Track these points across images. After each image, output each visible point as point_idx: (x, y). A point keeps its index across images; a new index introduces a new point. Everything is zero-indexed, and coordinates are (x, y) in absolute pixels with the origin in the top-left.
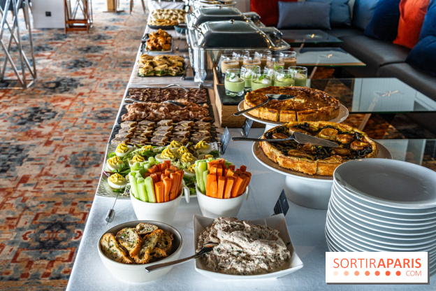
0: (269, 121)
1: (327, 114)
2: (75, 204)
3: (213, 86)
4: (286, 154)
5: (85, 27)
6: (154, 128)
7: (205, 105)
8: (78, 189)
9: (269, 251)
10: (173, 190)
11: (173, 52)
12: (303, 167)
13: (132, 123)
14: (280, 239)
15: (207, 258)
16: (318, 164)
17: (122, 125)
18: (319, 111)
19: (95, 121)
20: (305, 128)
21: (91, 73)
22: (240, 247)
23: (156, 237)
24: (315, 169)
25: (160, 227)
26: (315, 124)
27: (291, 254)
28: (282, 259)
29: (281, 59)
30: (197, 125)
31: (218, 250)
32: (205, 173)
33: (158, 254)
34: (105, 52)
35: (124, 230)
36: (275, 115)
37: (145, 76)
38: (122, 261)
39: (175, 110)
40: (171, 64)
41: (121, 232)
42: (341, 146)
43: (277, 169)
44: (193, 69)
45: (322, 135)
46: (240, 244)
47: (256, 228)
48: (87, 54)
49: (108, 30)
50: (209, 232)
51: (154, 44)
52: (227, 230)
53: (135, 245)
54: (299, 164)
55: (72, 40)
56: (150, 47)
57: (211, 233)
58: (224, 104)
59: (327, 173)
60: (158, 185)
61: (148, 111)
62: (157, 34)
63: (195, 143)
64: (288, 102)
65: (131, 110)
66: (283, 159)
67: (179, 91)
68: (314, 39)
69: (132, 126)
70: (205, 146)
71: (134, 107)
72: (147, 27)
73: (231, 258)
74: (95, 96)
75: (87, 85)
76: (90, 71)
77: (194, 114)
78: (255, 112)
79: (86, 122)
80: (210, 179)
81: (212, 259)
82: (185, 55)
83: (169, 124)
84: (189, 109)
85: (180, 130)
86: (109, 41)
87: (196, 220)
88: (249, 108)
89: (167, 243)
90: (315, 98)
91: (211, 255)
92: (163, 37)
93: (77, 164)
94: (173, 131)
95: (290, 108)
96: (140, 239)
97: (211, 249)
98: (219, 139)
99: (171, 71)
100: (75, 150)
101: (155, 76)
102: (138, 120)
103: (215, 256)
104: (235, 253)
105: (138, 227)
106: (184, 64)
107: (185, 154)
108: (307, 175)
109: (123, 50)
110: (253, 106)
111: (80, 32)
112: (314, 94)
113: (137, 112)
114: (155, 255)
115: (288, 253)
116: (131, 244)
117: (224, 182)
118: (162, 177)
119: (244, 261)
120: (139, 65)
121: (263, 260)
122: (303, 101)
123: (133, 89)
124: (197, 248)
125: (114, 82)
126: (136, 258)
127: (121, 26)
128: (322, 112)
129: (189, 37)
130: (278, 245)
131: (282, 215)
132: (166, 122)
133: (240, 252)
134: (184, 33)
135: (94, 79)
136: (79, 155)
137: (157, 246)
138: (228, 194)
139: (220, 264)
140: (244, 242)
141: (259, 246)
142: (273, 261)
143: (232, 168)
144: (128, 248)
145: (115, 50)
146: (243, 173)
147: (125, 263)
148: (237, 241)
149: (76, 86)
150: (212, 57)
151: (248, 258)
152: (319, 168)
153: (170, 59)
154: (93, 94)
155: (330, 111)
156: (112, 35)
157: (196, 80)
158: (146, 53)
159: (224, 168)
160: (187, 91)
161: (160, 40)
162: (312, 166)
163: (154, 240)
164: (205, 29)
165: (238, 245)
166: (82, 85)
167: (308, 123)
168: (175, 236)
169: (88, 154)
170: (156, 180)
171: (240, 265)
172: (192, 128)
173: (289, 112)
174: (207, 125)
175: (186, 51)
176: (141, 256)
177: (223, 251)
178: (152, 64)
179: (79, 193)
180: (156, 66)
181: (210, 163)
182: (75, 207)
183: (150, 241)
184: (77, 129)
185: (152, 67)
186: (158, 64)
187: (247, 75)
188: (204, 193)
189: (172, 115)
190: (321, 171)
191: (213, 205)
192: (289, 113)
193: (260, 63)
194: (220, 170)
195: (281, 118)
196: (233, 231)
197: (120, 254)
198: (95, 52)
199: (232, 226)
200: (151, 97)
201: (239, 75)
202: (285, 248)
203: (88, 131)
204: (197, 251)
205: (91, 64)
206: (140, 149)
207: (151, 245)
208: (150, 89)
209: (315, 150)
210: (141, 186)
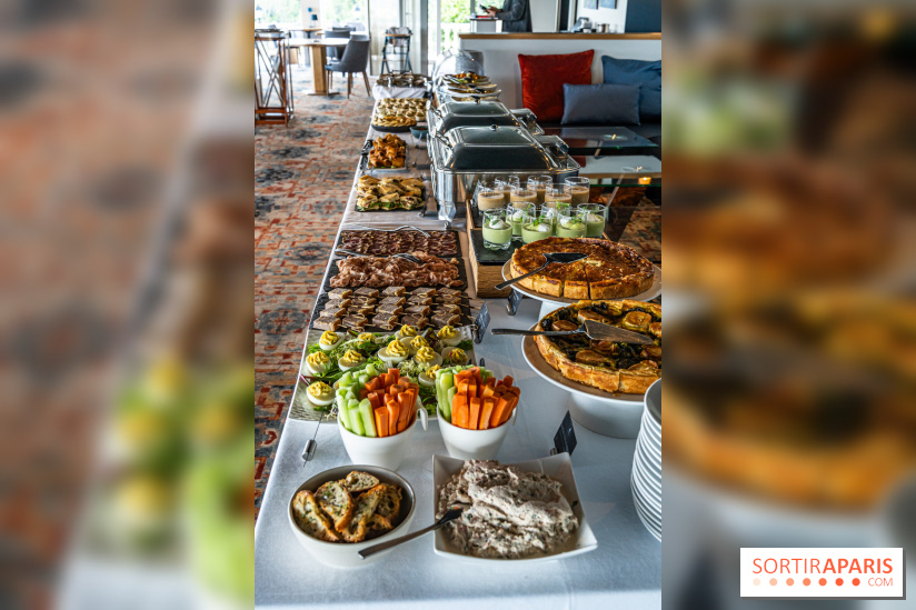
0: (547, 296)
1: (635, 285)
2: (267, 390)
3: (466, 227)
4: (572, 357)
5: (282, 118)
6: (377, 300)
7: (453, 260)
8: (271, 367)
9: (546, 520)
10: (403, 418)
11: (408, 171)
12: (599, 380)
13: (345, 291)
14: (563, 500)
15: (452, 529)
16: (621, 375)
17: (331, 295)
18: (623, 282)
19: (295, 263)
20: (601, 311)
21: (291, 189)
22: (502, 512)
23: (376, 497)
24: (616, 384)
25: (382, 478)
26: (617, 305)
27: (580, 522)
28: (566, 530)
29: (566, 190)
30: (440, 295)
31: (470, 516)
32: (450, 391)
33: (379, 525)
34: (311, 156)
35: (327, 484)
36: (557, 287)
37: (367, 211)
38: (323, 538)
39: (409, 270)
40: (404, 192)
41: (322, 489)
42: (656, 342)
43: (558, 381)
44: (437, 201)
45: (627, 323)
46: (503, 508)
47: (526, 480)
48: (285, 160)
49: (316, 123)
50: (456, 483)
51: (381, 158)
52: (483, 484)
53: (344, 511)
54: (592, 376)
55: (264, 138)
56: (373, 162)
57: (459, 486)
58: (482, 263)
59: (634, 390)
60: (380, 412)
61: (368, 272)
62: (384, 141)
63: (437, 327)
64: (576, 266)
65: (345, 270)
66: (567, 367)
67: (415, 237)
68: (616, 141)
69: (345, 297)
70: (452, 335)
71: (349, 264)
72: (371, 128)
73: (488, 532)
74: (297, 223)
75: (285, 207)
76: (290, 186)
77: (437, 276)
78: (527, 282)
79: (283, 264)
80: (459, 401)
81: (460, 530)
82: (425, 175)
83: (400, 294)
84: (430, 268)
85: (416, 304)
86: (317, 140)
87: (437, 464)
88: (519, 275)
89: (392, 505)
90: (616, 257)
91: (459, 524)
92: (393, 146)
93: (269, 328)
94: (406, 306)
95: (579, 277)
96: (351, 501)
97: (457, 513)
98: (474, 318)
99: (405, 203)
100: (267, 307)
101: (381, 210)
102: (354, 285)
103: (465, 526)
104: (495, 523)
105: (349, 478)
106: (423, 190)
107: (422, 349)
108: (604, 393)
109: (338, 152)
110: (525, 272)
111: (275, 126)
112: (615, 251)
113: (353, 272)
114: (374, 527)
115: (575, 521)
116: (338, 509)
117: (478, 406)
118: (386, 399)
119: (508, 537)
120: (357, 191)
121: (536, 534)
122: (599, 264)
123: (347, 232)
124: (437, 511)
125: (325, 203)
126: (345, 532)
127: (335, 117)
128: (627, 283)
129: (430, 145)
130: (560, 511)
131: (565, 455)
132: (394, 290)
133: (502, 520)
134: (424, 138)
135: (296, 199)
136: (273, 315)
137: (377, 511)
138: (485, 423)
139: (472, 540)
140: (507, 505)
141: (531, 512)
142: (552, 534)
143: (491, 382)
144: (334, 516)
145: (326, 154)
146: (508, 390)
147: (328, 541)
148: (497, 502)
149: (269, 209)
150: (465, 182)
151: (514, 531)
152: (623, 383)
153: (402, 183)
154: (293, 221)
155: (639, 280)
156: (322, 131)
157: (441, 218)
158: (368, 172)
159: (479, 384)
160: (427, 235)
161: (390, 152)
162: (613, 379)
163: (372, 503)
164: (454, 138)
165: (498, 510)
166: (277, 208)
167: (607, 302)
168: (404, 492)
169: (286, 312)
170: (377, 405)
171: (502, 542)
172: (434, 300)
173: (579, 283)
174: (457, 295)
175: (427, 168)
176: (353, 529)
177: (476, 519)
178: (376, 192)
179: (272, 373)
180: (383, 195)
181: (458, 376)
182: (267, 394)
183: (366, 505)
184: (270, 274)
185: (375, 198)
186: (385, 191)
187: (515, 217)
188: (449, 420)
189: (405, 278)
190: (626, 386)
191: (463, 439)
192: (578, 285)
193: (535, 195)
194: (473, 388)
195: (565, 293)
196: (492, 485)
197: (322, 525)
198: (298, 156)
199: (491, 476)
200: (374, 247)
201: (504, 219)
202: (571, 514)
203: (286, 278)
204: (438, 517)
205: (291, 174)
206: (356, 340)
207: (368, 512)
208: (373, 232)
209: (616, 350)
210: (354, 413)
